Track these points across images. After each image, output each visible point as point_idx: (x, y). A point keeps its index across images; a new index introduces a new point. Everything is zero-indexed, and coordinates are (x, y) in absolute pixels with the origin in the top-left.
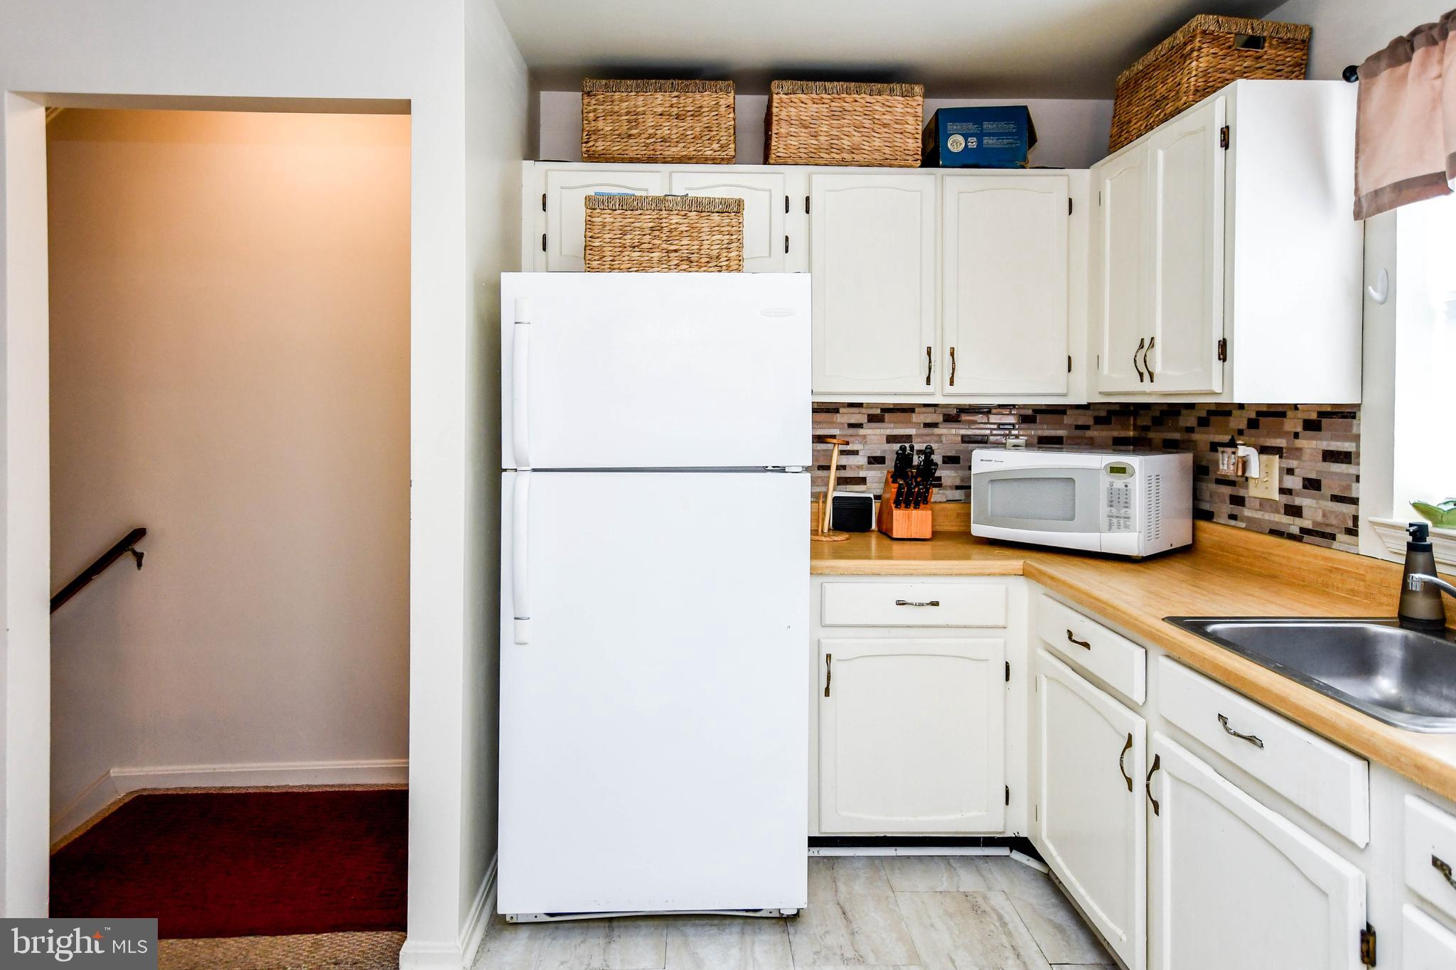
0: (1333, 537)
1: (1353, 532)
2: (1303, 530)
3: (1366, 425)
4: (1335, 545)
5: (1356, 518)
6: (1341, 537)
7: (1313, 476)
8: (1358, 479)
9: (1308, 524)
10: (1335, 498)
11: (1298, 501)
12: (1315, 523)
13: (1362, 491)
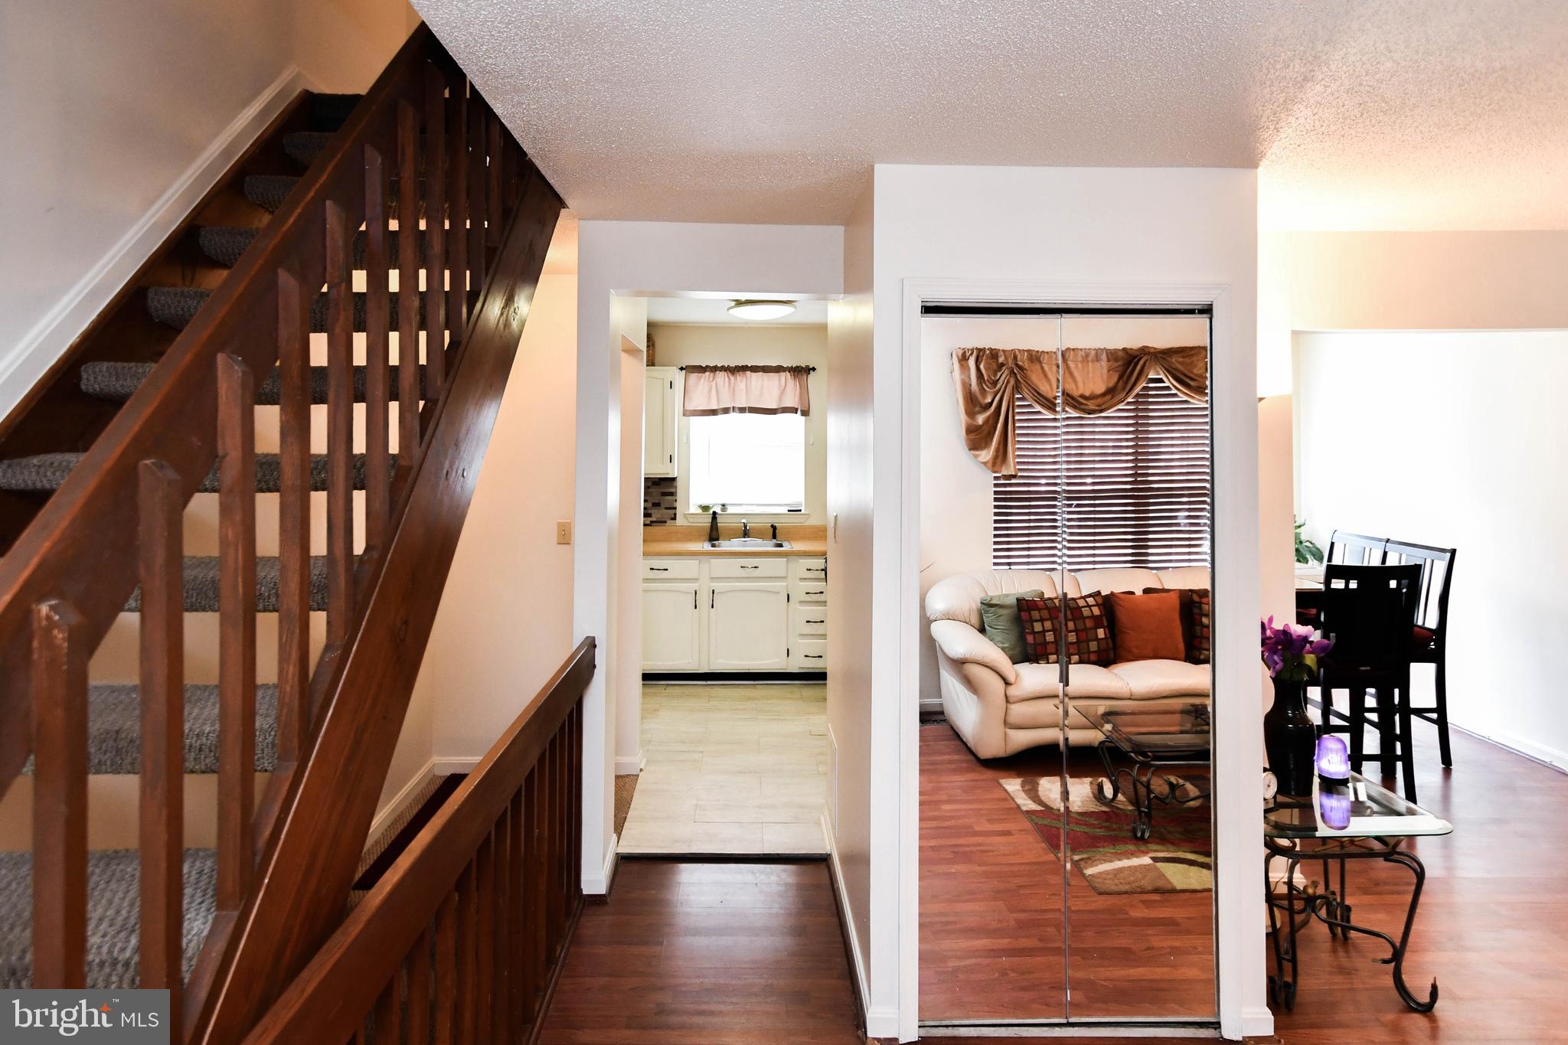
0: (666, 522)
1: (674, 518)
2: (652, 522)
3: (679, 484)
4: (666, 524)
5: (675, 514)
6: (670, 522)
7: (656, 501)
8: (676, 501)
9: (654, 519)
10: (666, 508)
11: (649, 512)
12: (657, 518)
13: (678, 505)
